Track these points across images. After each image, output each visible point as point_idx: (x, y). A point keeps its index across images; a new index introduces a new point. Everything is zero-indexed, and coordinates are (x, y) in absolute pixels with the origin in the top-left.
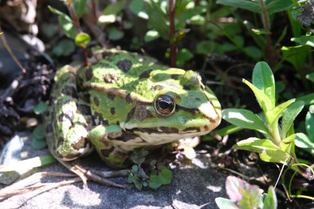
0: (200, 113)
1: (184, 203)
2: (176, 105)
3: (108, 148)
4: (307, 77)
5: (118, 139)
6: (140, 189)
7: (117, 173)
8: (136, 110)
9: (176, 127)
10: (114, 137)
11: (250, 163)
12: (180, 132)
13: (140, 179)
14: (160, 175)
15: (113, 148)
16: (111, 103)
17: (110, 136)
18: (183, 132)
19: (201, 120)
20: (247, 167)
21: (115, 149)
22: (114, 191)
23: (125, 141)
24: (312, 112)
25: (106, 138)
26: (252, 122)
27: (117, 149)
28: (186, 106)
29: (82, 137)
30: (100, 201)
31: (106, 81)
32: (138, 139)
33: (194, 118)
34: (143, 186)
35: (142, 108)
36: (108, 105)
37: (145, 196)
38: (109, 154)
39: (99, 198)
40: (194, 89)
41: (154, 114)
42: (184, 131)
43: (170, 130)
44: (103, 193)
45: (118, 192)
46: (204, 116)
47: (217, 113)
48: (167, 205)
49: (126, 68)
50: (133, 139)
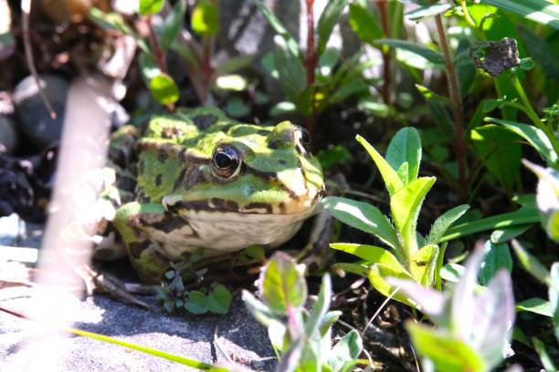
0: (277, 180)
1: (234, 345)
2: (243, 163)
3: (141, 240)
4: (515, 198)
5: (157, 226)
6: (169, 310)
7: (147, 288)
8: (187, 173)
9: (235, 200)
10: (150, 221)
11: (384, 323)
12: (240, 210)
13: (173, 295)
14: (211, 296)
15: (147, 244)
16: (159, 167)
17: (145, 218)
18: (245, 211)
19: (276, 192)
20: (378, 330)
21: (151, 246)
22: (129, 310)
23: (167, 231)
24: (494, 241)
25: (137, 221)
26: (375, 225)
27: (154, 246)
28: (259, 168)
29: (104, 218)
30: (101, 319)
31: (164, 136)
32: (186, 230)
33: (267, 189)
34: (175, 306)
35: (194, 168)
36: (155, 170)
37: (174, 323)
38: (140, 253)
39: (103, 315)
40: (283, 148)
41: (207, 176)
42: (247, 208)
43: (225, 206)
44: (111, 310)
45: (135, 313)
46: (282, 187)
47: (306, 187)
48: (204, 340)
49: (205, 125)
50: (180, 228)
